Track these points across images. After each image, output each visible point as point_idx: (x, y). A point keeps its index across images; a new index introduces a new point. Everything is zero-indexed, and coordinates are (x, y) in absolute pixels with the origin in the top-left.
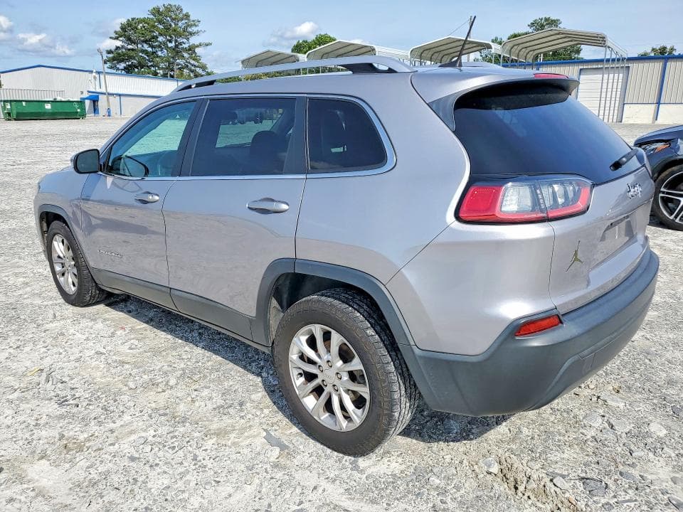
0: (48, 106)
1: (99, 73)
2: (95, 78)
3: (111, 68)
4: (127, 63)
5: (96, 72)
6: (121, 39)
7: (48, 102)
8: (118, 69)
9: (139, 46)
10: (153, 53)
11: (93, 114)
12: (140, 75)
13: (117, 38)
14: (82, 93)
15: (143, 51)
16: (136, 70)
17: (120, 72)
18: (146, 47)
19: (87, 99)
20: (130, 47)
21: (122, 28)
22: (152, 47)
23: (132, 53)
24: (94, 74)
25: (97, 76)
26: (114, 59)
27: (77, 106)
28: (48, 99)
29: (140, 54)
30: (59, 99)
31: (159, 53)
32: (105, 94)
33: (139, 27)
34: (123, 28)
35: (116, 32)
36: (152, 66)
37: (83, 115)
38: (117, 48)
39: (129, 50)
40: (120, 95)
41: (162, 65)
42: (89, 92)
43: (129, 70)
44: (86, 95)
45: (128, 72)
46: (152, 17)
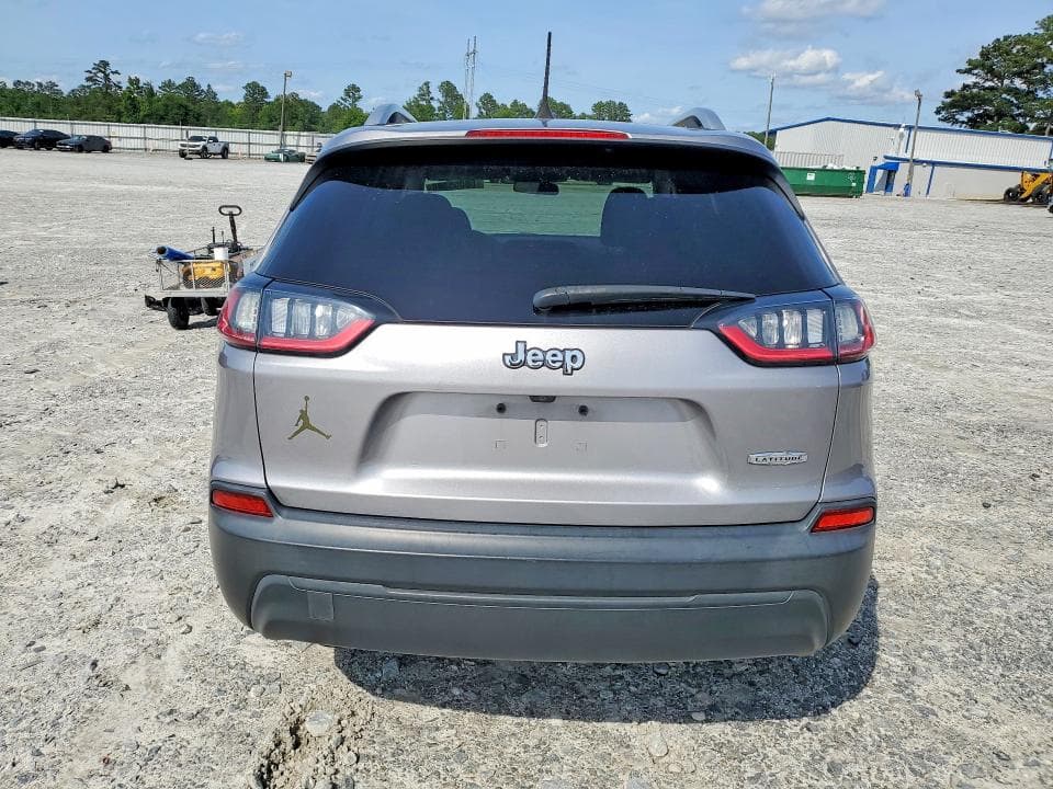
0: (811, 177)
1: (909, 128)
2: (902, 136)
3: (945, 120)
4: (976, 112)
5: (906, 127)
6: (976, 71)
7: (812, 170)
8: (957, 121)
9: (1006, 82)
10: (1029, 92)
11: (882, 192)
12: (992, 131)
13: (968, 71)
14: (876, 159)
15: (1009, 90)
16: (989, 122)
17: (957, 127)
18: (1019, 83)
19: (880, 168)
20: (988, 84)
21: (982, 54)
22: (1028, 82)
23: (989, 95)
24: (902, 130)
25: (906, 133)
26: (952, 105)
27: (851, 178)
28: (813, 167)
29: (1004, 96)
30: (830, 166)
31: (1040, 94)
32: (908, 160)
33: (1015, 51)
34: (985, 54)
35: (970, 62)
36: (1020, 115)
37: (858, 193)
38: (965, 87)
39: (985, 89)
40: (934, 164)
41: (1039, 113)
42: (886, 157)
43: (975, 124)
44: (881, 162)
45: (972, 127)
46: (1041, 31)
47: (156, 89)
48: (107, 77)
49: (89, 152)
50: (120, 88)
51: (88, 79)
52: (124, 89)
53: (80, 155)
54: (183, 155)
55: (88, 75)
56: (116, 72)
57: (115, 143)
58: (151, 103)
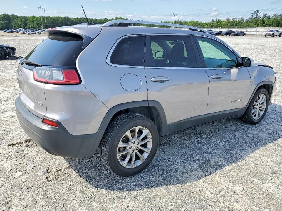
47: (271, 17)
48: (257, 15)
49: (239, 36)
50: (260, 17)
51: (252, 16)
52: (261, 18)
53: (236, 37)
54: (266, 36)
55: (252, 15)
56: (260, 13)
57: (247, 33)
58: (268, 21)
